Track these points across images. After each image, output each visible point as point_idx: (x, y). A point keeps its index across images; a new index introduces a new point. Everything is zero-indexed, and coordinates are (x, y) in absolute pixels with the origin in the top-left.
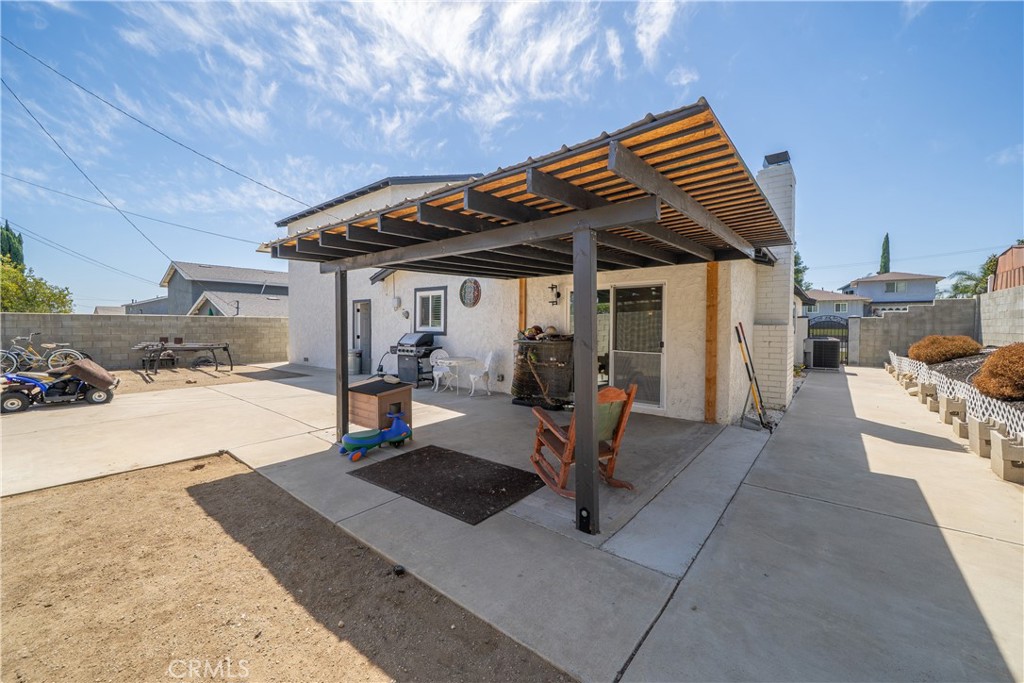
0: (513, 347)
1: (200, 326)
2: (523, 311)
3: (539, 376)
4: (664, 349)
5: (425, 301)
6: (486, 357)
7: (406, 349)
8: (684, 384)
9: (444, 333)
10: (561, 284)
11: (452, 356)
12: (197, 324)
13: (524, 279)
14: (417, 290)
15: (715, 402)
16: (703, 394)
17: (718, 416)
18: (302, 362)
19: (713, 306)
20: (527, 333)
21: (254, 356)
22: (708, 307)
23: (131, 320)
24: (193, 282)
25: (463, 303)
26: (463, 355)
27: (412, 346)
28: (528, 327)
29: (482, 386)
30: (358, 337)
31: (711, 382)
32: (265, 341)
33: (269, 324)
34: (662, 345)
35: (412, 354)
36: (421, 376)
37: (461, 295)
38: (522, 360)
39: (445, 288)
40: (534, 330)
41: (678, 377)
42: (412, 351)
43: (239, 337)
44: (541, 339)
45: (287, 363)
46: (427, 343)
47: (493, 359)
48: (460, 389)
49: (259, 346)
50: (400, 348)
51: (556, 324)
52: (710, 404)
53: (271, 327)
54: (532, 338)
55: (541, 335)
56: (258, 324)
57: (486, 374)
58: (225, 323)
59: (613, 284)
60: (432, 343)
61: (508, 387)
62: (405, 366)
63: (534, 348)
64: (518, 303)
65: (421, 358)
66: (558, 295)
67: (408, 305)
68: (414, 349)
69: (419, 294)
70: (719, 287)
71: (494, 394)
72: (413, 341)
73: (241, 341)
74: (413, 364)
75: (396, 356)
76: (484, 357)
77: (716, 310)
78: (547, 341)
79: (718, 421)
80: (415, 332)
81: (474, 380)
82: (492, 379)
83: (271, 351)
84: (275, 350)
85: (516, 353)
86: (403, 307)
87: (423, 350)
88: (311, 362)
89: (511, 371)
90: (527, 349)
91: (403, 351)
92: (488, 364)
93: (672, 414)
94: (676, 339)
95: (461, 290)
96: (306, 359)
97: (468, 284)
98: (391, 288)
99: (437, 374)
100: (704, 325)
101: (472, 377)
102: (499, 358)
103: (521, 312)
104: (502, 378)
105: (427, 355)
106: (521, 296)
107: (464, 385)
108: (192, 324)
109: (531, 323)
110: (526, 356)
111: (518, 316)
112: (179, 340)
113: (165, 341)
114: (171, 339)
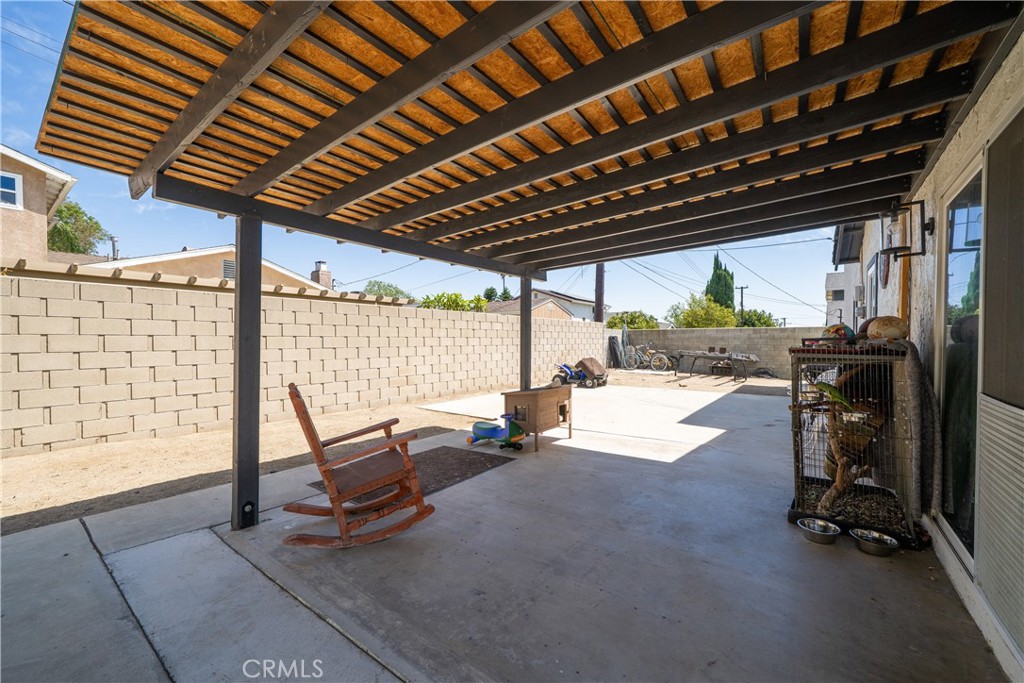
14: (868, 268)
112: (723, 350)
113: (712, 350)
114: (717, 349)
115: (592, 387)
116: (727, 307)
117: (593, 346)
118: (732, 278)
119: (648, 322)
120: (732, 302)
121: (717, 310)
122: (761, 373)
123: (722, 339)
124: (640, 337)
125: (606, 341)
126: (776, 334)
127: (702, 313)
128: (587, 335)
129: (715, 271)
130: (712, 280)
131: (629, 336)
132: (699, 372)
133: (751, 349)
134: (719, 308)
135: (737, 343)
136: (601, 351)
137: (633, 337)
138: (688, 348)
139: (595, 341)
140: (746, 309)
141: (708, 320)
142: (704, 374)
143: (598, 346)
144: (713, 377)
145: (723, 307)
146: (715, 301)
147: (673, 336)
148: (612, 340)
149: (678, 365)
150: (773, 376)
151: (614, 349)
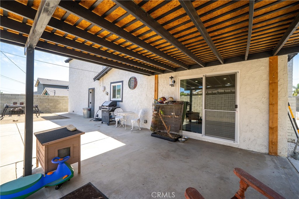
0: (152, 107)
2: (156, 90)
3: (165, 122)
4: (238, 109)
5: (114, 87)
6: (139, 112)
7: (105, 108)
8: (252, 130)
9: (122, 101)
10: (176, 76)
11: (124, 111)
13: (157, 75)
14: (111, 83)
15: (277, 142)
16: (267, 137)
17: (279, 152)
18: (72, 112)
19: (275, 83)
20: (159, 100)
21: (56, 110)
22: (270, 84)
24: (44, 84)
25: (130, 87)
26: (130, 111)
27: (107, 106)
28: (159, 98)
29: (137, 125)
30: (90, 103)
31: (273, 130)
34: (236, 106)
35: (107, 110)
36: (111, 120)
37: (129, 84)
38: (157, 114)
39: (122, 82)
40: (162, 99)
41: (247, 126)
42: (107, 109)
43: (51, 103)
44: (166, 103)
45: (67, 113)
46: (114, 105)
47: (142, 112)
48: (127, 126)
49: (58, 106)
50: (102, 107)
51: (173, 96)
52: (273, 144)
53: (64, 99)
54: (162, 103)
55: (166, 101)
57: (139, 120)
58: (49, 98)
59: (205, 74)
60: (116, 105)
61: (149, 126)
62: (105, 115)
63: (162, 108)
64: (154, 86)
65: (111, 111)
66: (174, 82)
67: (108, 90)
68: (108, 108)
69: (112, 85)
70: (278, 71)
71: (143, 129)
72: (108, 105)
74: (108, 115)
75: (101, 110)
76: (138, 112)
77: (277, 85)
78: (170, 104)
79: (278, 154)
80: (110, 100)
81: (133, 123)
82: (142, 122)
83: (63, 108)
84: (65, 108)
85: (153, 110)
86: (106, 91)
87: (111, 108)
88: (75, 113)
89: (150, 119)
90: (159, 108)
91: (104, 108)
92: (139, 115)
93: (243, 146)
94: (246, 103)
95: (129, 82)
96: (73, 111)
97: (132, 79)
98: (102, 83)
99: (117, 119)
100: (267, 95)
101: (132, 121)
102: (145, 112)
103: (155, 91)
104: (146, 122)
105: (113, 110)
106: (155, 83)
107: (129, 124)
109: (160, 96)
110: (158, 112)
111: (154, 93)
112: (22, 104)
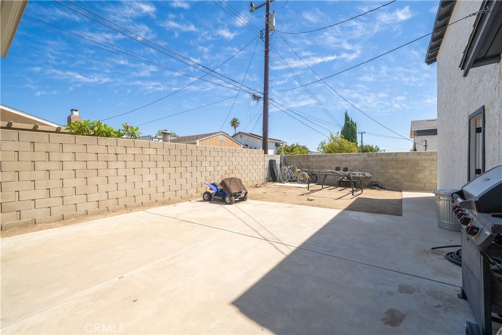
1: (373, 160)
12: (371, 159)
23: (336, 157)
32: (427, 173)
33: (431, 157)
43: (403, 168)
49: (420, 176)
56: (419, 158)
58: (391, 158)
73: (403, 172)
108: (368, 159)
112: (346, 169)
113: (338, 169)
114: (342, 168)
115: (230, 204)
116: (352, 141)
117: (255, 167)
118: (356, 126)
119: (301, 150)
120: (356, 140)
121: (346, 144)
122: (374, 185)
123: (346, 161)
124: (292, 160)
125: (267, 164)
126: (383, 157)
127: (337, 145)
128: (250, 159)
129: (346, 122)
130: (344, 128)
131: (285, 159)
132: (330, 185)
133: (366, 168)
134: (348, 142)
135: (356, 163)
136: (262, 170)
137: (287, 160)
138: (323, 168)
139: (257, 163)
140: (364, 145)
141: (341, 149)
142: (333, 186)
143: (260, 167)
144: (340, 188)
145: (350, 142)
146: (346, 138)
147: (314, 159)
148: (272, 163)
149: (316, 180)
150: (381, 188)
151: (273, 169)
